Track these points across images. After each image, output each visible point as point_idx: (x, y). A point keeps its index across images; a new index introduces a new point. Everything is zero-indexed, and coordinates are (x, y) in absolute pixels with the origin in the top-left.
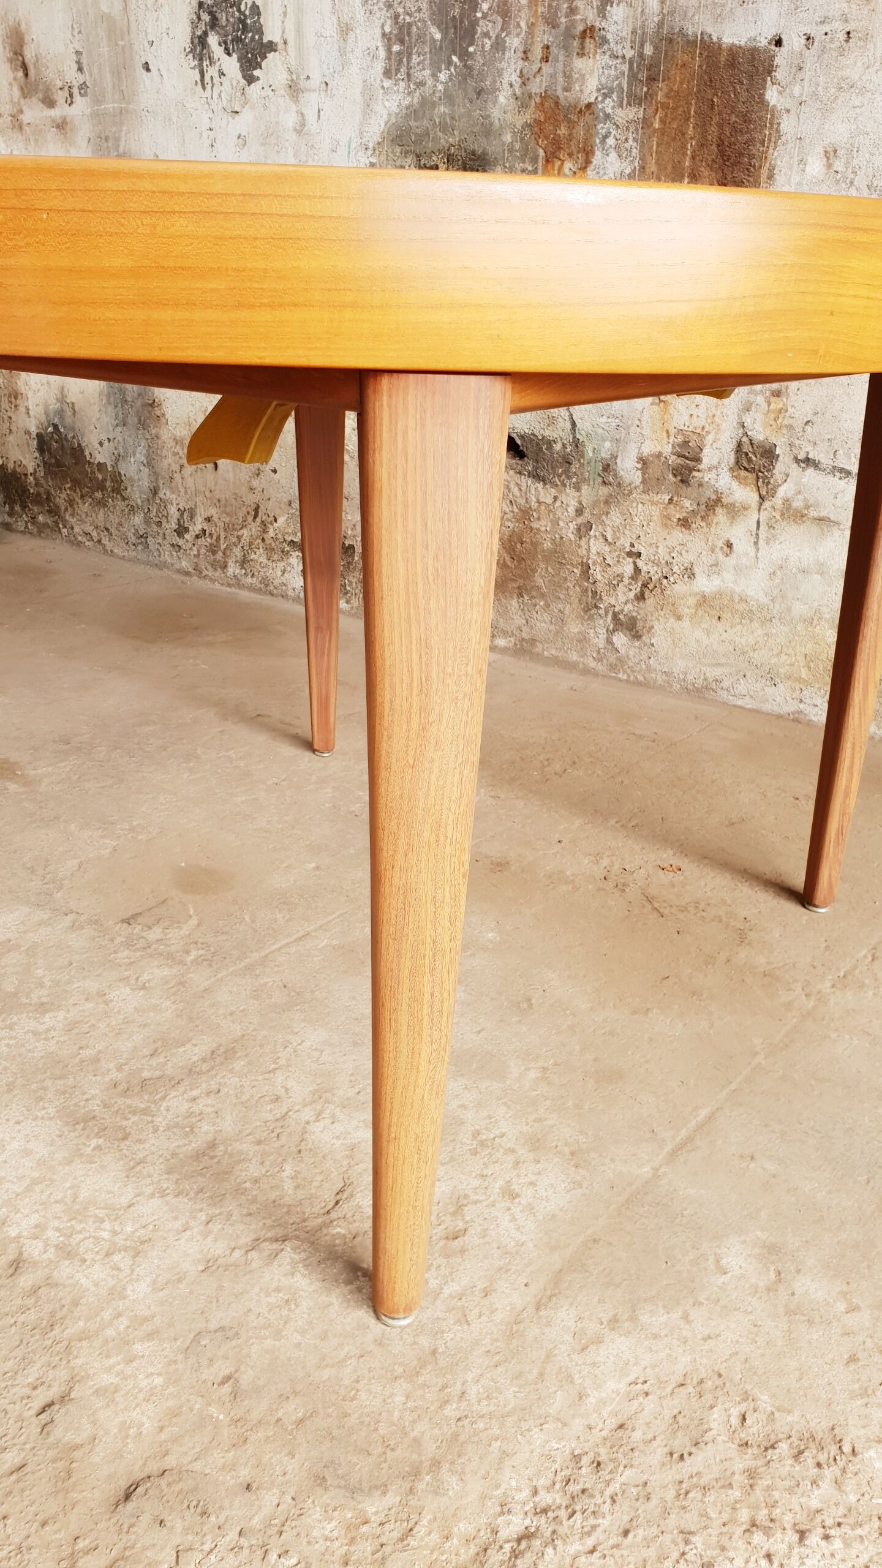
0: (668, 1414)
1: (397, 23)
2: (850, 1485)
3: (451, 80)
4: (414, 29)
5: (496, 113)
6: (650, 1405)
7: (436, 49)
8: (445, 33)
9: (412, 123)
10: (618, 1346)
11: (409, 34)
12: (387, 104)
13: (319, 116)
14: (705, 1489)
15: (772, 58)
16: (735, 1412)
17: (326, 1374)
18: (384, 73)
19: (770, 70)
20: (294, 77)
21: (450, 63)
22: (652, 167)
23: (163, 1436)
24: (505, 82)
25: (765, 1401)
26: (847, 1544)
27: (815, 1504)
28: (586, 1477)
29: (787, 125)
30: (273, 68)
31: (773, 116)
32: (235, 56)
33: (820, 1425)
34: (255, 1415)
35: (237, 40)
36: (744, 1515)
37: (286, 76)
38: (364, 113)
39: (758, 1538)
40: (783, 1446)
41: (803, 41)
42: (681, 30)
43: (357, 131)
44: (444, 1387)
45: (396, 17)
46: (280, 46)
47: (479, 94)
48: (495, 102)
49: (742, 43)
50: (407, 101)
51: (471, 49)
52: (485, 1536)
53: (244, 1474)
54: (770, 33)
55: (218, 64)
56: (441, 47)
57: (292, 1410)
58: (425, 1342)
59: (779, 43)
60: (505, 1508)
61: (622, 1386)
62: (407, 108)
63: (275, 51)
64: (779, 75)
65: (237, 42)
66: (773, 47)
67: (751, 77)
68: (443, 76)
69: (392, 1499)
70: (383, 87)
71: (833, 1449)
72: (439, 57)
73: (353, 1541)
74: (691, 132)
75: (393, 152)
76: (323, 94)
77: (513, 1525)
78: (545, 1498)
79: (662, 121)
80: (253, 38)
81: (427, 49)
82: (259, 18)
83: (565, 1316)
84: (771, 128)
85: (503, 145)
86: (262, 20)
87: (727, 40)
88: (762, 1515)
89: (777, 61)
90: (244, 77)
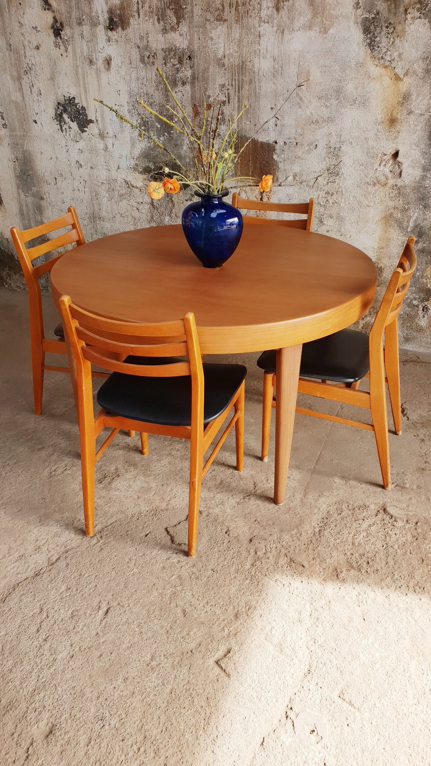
0: (335, 508)
1: (142, 120)
2: (369, 511)
3: (165, 140)
4: (150, 123)
5: (183, 152)
6: (332, 507)
7: (158, 130)
8: (161, 125)
9: (151, 152)
10: (322, 500)
11: (148, 124)
12: (140, 145)
13: (113, 146)
14: (346, 518)
15: (274, 147)
16: (346, 505)
17: (273, 516)
18: (139, 135)
19: (274, 150)
20: (101, 132)
21: (164, 135)
22: (239, 173)
23: (250, 531)
24: (185, 143)
25: (351, 502)
26: (371, 519)
27: (364, 515)
28: (326, 520)
29: (281, 165)
30: (92, 129)
31: (276, 163)
32: (75, 123)
33: (361, 504)
34: (264, 525)
35: (77, 117)
36: (353, 519)
37: (97, 131)
38: (132, 147)
39: (357, 522)
40: (356, 508)
41: (283, 143)
42: (245, 135)
43: (129, 153)
44: (295, 513)
45: (142, 118)
46: (95, 121)
47: (176, 146)
48: (182, 148)
49: (265, 141)
50: (149, 145)
51: (172, 132)
52: (313, 532)
53: (269, 533)
54: (274, 140)
55: (68, 124)
56: (160, 130)
57: (270, 522)
58: (287, 507)
59: (276, 143)
60: (314, 528)
61: (326, 506)
62: (149, 147)
63: (93, 123)
64: (277, 151)
65: (76, 118)
66: (274, 144)
67: (268, 151)
68: (162, 139)
69: (295, 531)
70: (138, 139)
71: (365, 507)
72: (160, 133)
73: (292, 538)
74: (251, 165)
75: (144, 161)
76: (114, 139)
77: (317, 530)
78: (320, 525)
79: (240, 160)
80: (83, 118)
81: (155, 130)
82: (85, 111)
83: (310, 497)
84: (276, 166)
85: (186, 162)
86: (86, 112)
87: (260, 140)
88: (356, 519)
89: (276, 148)
90: (80, 130)
